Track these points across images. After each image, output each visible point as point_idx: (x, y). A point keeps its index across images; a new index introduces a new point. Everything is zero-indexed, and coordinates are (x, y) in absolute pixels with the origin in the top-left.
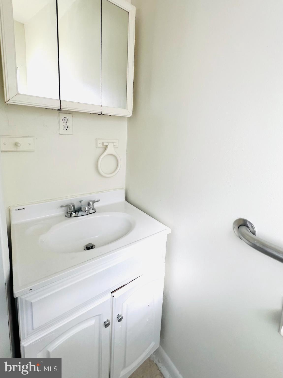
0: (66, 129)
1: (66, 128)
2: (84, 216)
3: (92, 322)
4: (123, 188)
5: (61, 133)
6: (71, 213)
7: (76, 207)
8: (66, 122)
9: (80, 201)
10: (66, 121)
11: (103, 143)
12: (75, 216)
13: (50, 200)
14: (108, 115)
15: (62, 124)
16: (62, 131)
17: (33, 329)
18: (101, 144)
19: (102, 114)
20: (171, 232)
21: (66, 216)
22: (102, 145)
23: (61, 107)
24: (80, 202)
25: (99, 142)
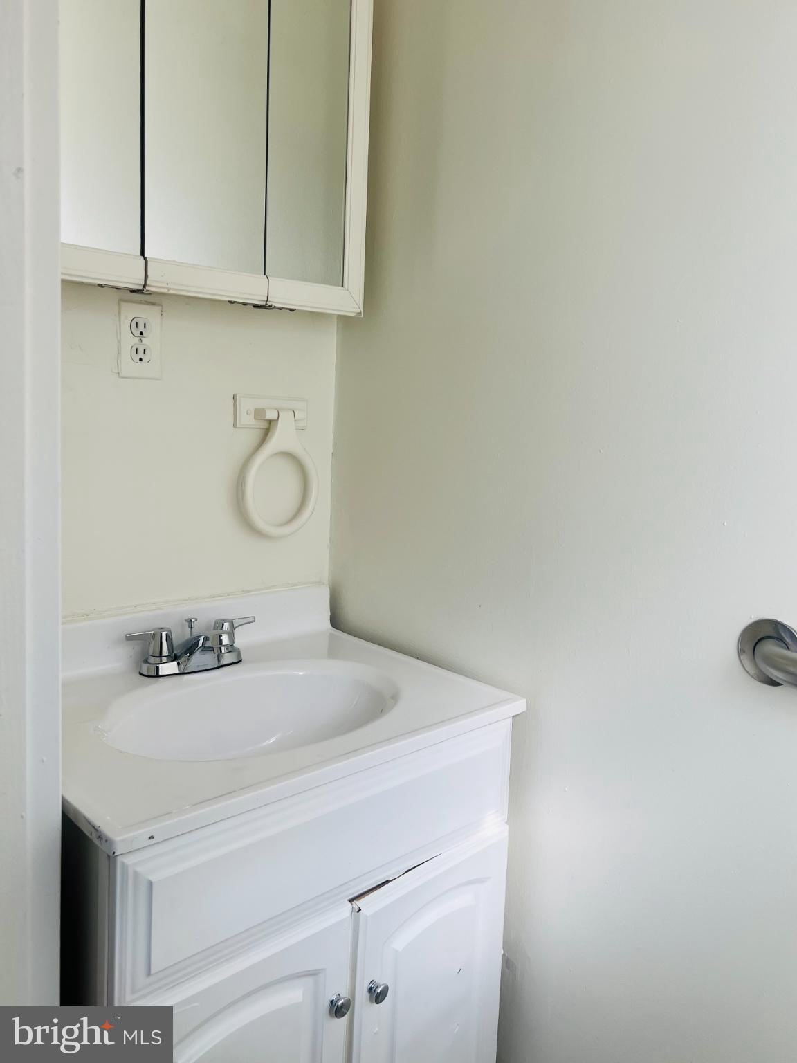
0: (141, 360)
1: (141, 355)
2: (209, 672)
3: (294, 995)
4: (320, 583)
5: (123, 374)
6: (161, 660)
7: (176, 641)
8: (141, 333)
9: (186, 621)
10: (141, 328)
11: (259, 413)
12: (177, 672)
13: (83, 615)
14: (287, 309)
15: (129, 341)
16: (129, 365)
17: (149, 974)
18: (252, 416)
19: (271, 306)
20: (525, 709)
21: (141, 674)
22: (255, 419)
23: (148, 282)
24: (187, 623)
25: (246, 406)
